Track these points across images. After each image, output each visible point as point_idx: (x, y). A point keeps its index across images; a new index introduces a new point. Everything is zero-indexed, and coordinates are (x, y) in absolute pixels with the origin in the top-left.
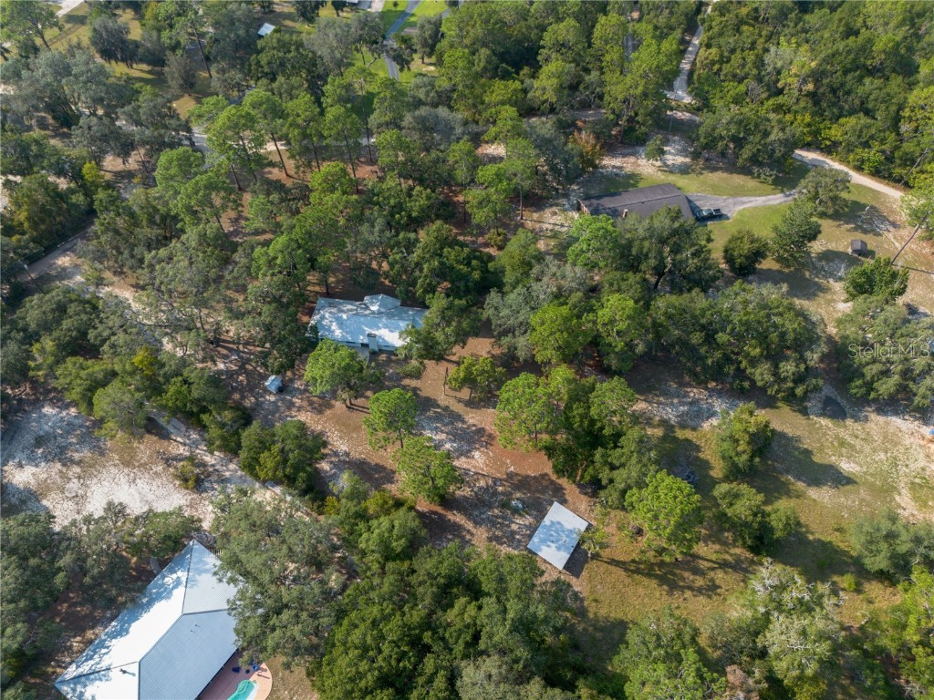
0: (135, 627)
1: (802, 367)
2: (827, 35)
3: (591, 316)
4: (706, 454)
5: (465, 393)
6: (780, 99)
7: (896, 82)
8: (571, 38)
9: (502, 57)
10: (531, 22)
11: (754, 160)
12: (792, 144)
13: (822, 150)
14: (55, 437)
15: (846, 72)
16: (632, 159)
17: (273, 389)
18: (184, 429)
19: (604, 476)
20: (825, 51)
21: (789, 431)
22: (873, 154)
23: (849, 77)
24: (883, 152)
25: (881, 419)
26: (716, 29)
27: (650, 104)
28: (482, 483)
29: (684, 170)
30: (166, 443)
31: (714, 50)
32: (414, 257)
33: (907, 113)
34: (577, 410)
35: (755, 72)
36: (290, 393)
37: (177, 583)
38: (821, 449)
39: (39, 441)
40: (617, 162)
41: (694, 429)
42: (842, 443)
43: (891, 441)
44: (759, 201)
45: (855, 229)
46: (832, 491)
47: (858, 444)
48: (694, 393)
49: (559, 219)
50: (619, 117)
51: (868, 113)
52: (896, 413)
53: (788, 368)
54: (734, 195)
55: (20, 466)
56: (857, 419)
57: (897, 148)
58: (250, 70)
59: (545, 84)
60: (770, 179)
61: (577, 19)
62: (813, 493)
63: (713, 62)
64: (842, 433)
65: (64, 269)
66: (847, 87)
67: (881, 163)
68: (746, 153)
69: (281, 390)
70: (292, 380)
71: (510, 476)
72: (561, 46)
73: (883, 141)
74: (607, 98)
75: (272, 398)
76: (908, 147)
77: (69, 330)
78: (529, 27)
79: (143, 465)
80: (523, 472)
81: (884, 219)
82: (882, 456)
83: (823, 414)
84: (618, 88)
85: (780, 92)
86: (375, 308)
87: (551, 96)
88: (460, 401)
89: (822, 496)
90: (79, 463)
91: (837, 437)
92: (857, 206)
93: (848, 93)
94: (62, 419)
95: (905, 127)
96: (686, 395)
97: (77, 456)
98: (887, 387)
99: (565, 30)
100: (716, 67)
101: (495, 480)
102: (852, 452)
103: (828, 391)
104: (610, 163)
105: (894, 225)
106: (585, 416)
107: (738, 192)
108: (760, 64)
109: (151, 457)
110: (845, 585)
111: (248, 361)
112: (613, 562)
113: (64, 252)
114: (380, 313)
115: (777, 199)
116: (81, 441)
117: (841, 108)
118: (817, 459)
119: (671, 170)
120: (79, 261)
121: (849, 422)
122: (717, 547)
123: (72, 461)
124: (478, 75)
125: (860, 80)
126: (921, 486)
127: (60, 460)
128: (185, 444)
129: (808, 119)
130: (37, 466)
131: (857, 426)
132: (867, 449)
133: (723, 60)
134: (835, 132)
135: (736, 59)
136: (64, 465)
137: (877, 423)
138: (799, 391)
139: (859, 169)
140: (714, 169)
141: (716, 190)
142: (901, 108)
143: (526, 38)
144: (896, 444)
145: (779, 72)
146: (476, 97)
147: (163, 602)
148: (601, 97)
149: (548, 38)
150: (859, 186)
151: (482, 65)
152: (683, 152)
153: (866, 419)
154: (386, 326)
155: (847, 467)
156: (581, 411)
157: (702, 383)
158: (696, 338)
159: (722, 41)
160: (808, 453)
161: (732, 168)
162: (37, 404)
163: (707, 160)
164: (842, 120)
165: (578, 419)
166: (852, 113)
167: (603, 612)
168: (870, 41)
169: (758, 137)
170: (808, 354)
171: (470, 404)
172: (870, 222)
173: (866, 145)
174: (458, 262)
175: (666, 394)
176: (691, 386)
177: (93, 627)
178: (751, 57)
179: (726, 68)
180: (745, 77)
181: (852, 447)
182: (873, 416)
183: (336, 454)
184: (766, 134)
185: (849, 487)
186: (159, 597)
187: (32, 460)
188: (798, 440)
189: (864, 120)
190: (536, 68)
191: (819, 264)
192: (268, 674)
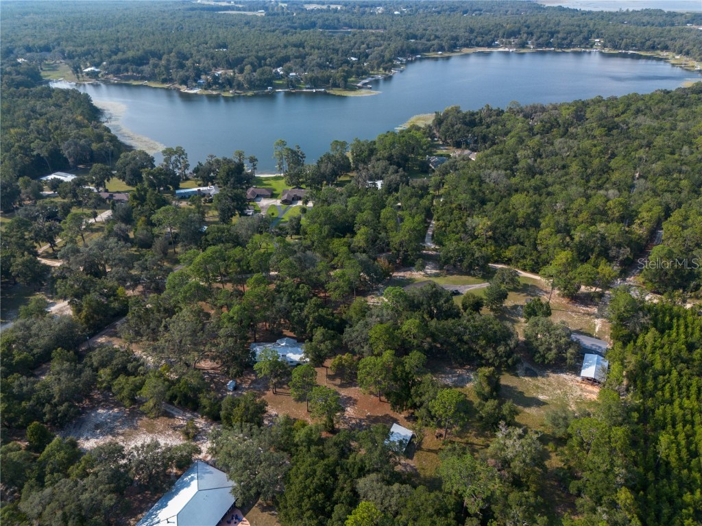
0: (170, 503)
1: (508, 348)
2: (495, 212)
3: (399, 331)
4: (470, 398)
5: (338, 381)
6: (478, 241)
7: (532, 230)
8: (370, 218)
9: (336, 230)
10: (348, 214)
11: (470, 267)
12: (488, 259)
13: (505, 264)
14: (107, 424)
15: (507, 227)
16: (409, 272)
17: (231, 388)
18: (182, 412)
19: (417, 400)
20: (495, 218)
21: (510, 384)
22: (528, 261)
23: (509, 228)
24: (533, 260)
25: (555, 375)
26: (440, 213)
27: (414, 245)
28: (354, 422)
29: (437, 275)
30: (172, 420)
31: (441, 222)
32: (305, 312)
33: (539, 242)
34: (399, 369)
35: (463, 229)
36: (240, 390)
37: (192, 479)
38: (528, 390)
39: (97, 426)
40: (402, 274)
41: (462, 387)
42: (538, 387)
43: (562, 384)
44: (477, 286)
45: (527, 295)
46: (536, 409)
47: (546, 388)
48: (459, 371)
49: (376, 300)
50: (399, 251)
51: (522, 244)
52: (562, 372)
53: (501, 349)
54: (464, 285)
55: (87, 439)
56: (543, 377)
57: (539, 257)
58: (201, 244)
59: (360, 239)
60: (480, 276)
61: (371, 210)
62: (527, 410)
63: (442, 227)
64: (537, 383)
65: (102, 344)
66: (509, 233)
67: (533, 265)
68: (465, 264)
69: (235, 389)
70: (240, 384)
71: (368, 417)
72: (364, 223)
73: (531, 255)
74: (391, 243)
75: (231, 393)
76: (544, 256)
77: (117, 364)
78: (348, 217)
79: (161, 432)
80: (375, 415)
81: (541, 290)
82: (559, 391)
83: (526, 375)
84: (396, 238)
85: (477, 237)
86: (283, 344)
87: (362, 244)
88: (335, 385)
89: (532, 411)
90: (122, 434)
91: (534, 385)
92: (526, 286)
93: (510, 235)
94: (110, 415)
95: (540, 248)
96: (456, 372)
97: (120, 431)
98: (551, 355)
99: (366, 215)
100: (444, 229)
101: (360, 420)
102: (543, 391)
103: (526, 365)
104: (398, 275)
105: (546, 292)
106: (403, 371)
107: (465, 283)
108: (464, 225)
109: (164, 427)
110: (550, 449)
111: (215, 377)
112: (429, 451)
113: (101, 336)
114: (286, 346)
115: (485, 285)
116: (123, 424)
117: (509, 243)
118: (526, 395)
119: (430, 276)
120: (111, 339)
121: (539, 378)
122: (483, 439)
123: (118, 434)
124: (324, 238)
125: (514, 230)
126: (581, 403)
127: (111, 434)
128: (183, 420)
129: (493, 248)
130: (97, 438)
131: (544, 379)
132: (551, 389)
133: (446, 226)
134: (508, 254)
135: (452, 224)
136: (114, 436)
137: (553, 377)
138: (510, 361)
139: (524, 270)
140: (452, 274)
141: (454, 283)
142: (536, 239)
143: (347, 221)
144: (565, 385)
145: (474, 228)
146: (324, 248)
147: (185, 489)
148: (388, 245)
149: (358, 219)
150: (525, 277)
151: (326, 232)
152: (435, 268)
153: (548, 376)
154: (291, 352)
155: (541, 397)
156: (401, 368)
157: (462, 366)
158: (453, 339)
159: (444, 217)
160: (522, 393)
161: (461, 273)
162: (94, 408)
163: (448, 270)
164: (510, 248)
165: (400, 373)
166: (514, 244)
167: (428, 474)
168: (516, 214)
169: (469, 256)
170: (509, 342)
171: (341, 386)
172: (534, 292)
173: (524, 257)
174: (327, 315)
175: (444, 373)
176: (457, 368)
177: (141, 513)
178: (459, 223)
179: (448, 229)
180: (459, 231)
181: (543, 389)
182: (551, 374)
183: (271, 416)
184: (473, 255)
185: (545, 406)
186: (182, 487)
187: (94, 436)
188: (516, 388)
189: (520, 246)
190: (354, 234)
191: (512, 311)
192: (248, 522)
